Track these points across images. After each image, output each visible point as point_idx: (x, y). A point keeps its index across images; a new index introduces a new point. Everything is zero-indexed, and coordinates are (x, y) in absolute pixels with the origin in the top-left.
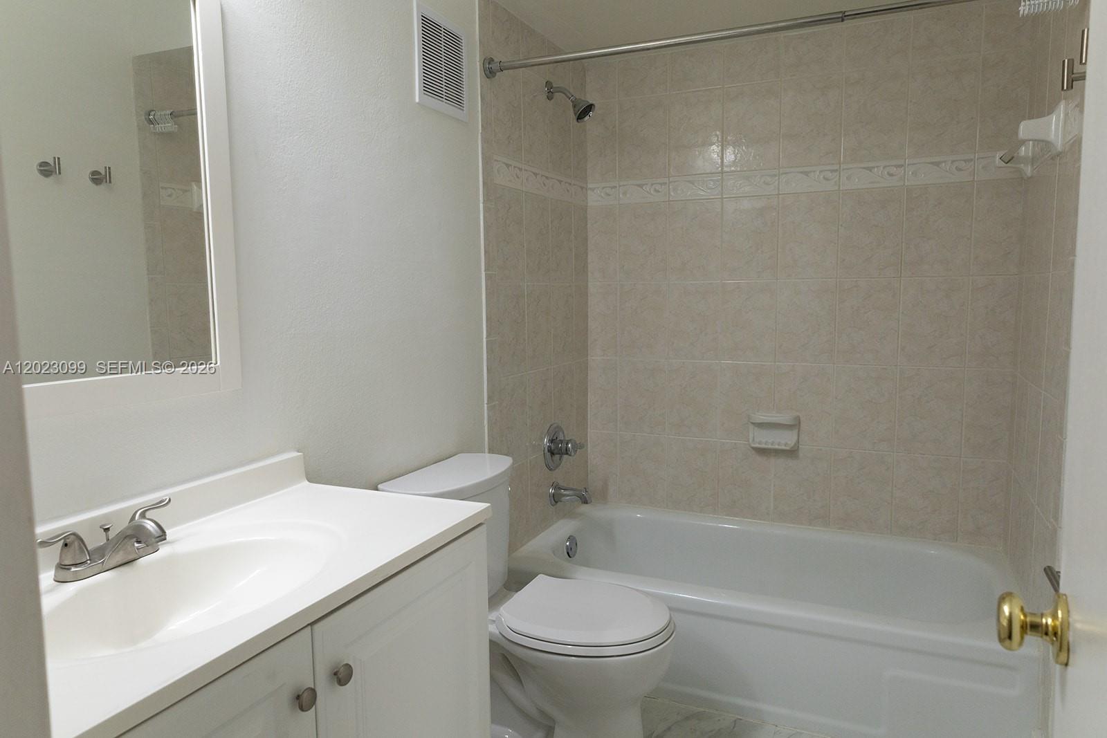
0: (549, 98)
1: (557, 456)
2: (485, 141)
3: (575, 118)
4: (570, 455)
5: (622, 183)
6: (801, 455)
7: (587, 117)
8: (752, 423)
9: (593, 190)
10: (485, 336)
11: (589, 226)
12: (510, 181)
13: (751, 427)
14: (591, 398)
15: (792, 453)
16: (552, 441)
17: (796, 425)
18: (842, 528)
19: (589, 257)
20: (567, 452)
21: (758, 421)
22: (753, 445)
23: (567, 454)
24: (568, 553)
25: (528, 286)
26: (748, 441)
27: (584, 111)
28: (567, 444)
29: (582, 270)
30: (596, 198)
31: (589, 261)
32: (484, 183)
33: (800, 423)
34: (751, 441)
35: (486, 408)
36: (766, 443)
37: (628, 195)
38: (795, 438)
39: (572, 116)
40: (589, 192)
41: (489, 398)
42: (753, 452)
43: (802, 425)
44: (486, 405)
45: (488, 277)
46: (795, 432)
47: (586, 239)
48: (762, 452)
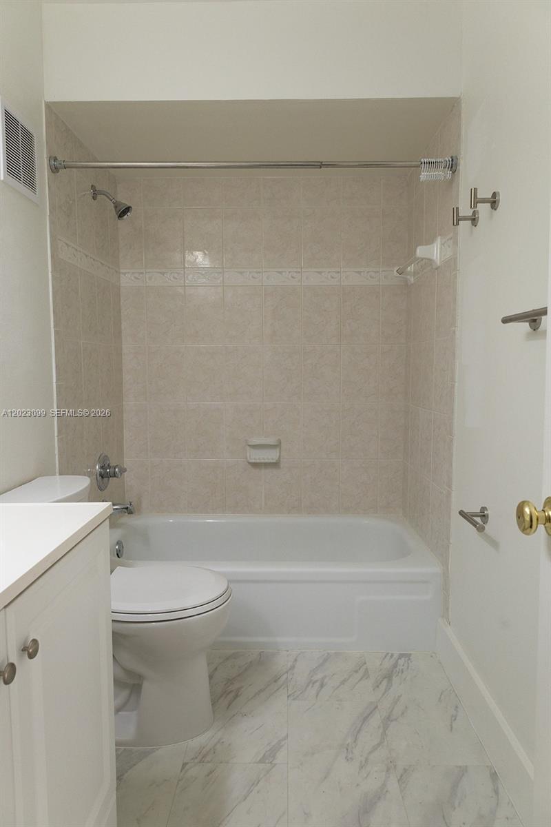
0: (94, 198)
1: (106, 479)
2: (52, 223)
3: (117, 216)
4: (117, 477)
5: (148, 271)
6: (281, 466)
7: (126, 217)
8: (249, 446)
9: (125, 274)
10: (54, 380)
11: (122, 301)
12: (70, 258)
13: (248, 448)
14: (126, 434)
15: (275, 465)
16: (102, 467)
17: (277, 446)
18: (309, 513)
19: (122, 325)
20: (115, 475)
21: (253, 444)
22: (251, 461)
23: (115, 476)
24: (117, 555)
25: (83, 343)
26: (246, 458)
27: (124, 212)
28: (115, 469)
29: (118, 334)
30: (127, 280)
31: (123, 328)
32: (52, 257)
33: (280, 443)
34: (248, 457)
35: (56, 440)
36: (259, 459)
37: (153, 280)
38: (278, 454)
39: (114, 214)
40: (122, 275)
41: (59, 432)
42: (250, 466)
43: (282, 445)
44: (56, 438)
45: (56, 333)
46: (278, 450)
47: (119, 311)
48: (256, 465)
